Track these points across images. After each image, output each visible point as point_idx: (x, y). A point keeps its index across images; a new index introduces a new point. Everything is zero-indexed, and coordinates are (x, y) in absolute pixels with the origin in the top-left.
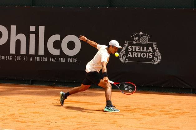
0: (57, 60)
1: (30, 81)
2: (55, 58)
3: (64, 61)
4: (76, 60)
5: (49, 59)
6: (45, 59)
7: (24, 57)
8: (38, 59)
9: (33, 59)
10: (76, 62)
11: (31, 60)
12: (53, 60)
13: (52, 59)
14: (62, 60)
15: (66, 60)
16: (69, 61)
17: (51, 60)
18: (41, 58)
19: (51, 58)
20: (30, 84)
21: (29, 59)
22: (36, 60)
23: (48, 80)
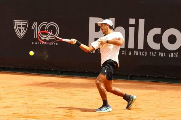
0: (157, 54)
1: (129, 77)
2: (155, 53)
3: (165, 56)
4: (177, 55)
5: (148, 54)
6: (144, 53)
7: (123, 51)
8: (137, 53)
9: (132, 53)
10: (177, 57)
11: (130, 54)
12: (153, 55)
13: (152, 53)
14: (162, 55)
15: (167, 55)
16: (169, 56)
17: (151, 55)
18: (140, 52)
19: (150, 52)
20: (128, 79)
21: (128, 53)
22: (136, 54)
23: (147, 76)
